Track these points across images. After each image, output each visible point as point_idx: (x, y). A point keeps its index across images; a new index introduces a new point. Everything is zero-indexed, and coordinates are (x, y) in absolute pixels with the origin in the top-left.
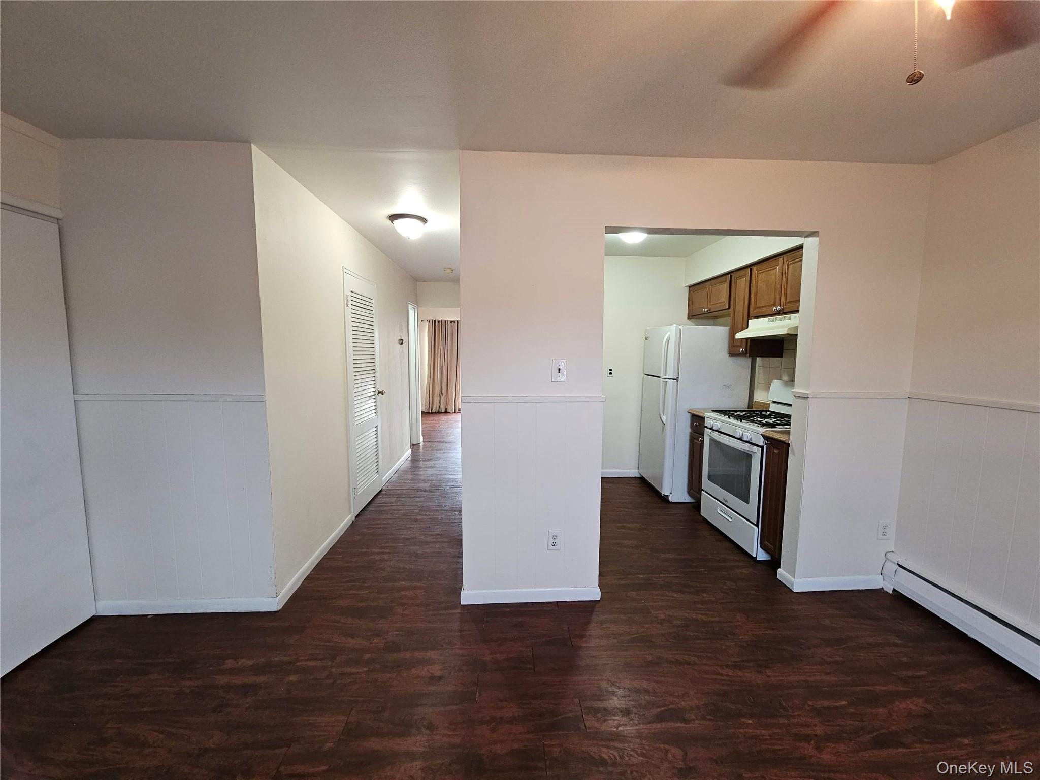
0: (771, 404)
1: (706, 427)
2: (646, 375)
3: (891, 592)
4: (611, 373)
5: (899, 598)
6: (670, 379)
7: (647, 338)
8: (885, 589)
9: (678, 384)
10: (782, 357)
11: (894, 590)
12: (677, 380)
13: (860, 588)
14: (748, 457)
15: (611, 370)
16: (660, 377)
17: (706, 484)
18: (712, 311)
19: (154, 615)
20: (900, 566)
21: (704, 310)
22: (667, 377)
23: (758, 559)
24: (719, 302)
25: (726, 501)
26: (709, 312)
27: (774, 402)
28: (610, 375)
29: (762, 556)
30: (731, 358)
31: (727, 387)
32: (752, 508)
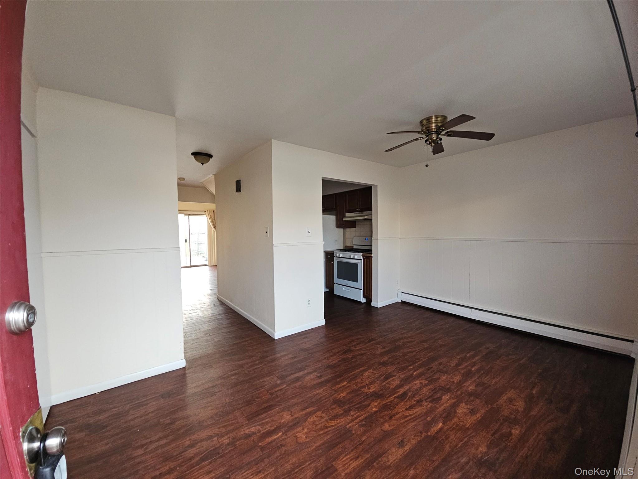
1: (334, 257)
3: (400, 302)
5: (403, 302)
8: (399, 302)
10: (356, 227)
11: (401, 301)
13: (393, 303)
14: (357, 265)
17: (336, 280)
19: (100, 392)
20: (402, 292)
23: (363, 302)
25: (347, 284)
29: (364, 300)
30: (337, 229)
31: (336, 241)
32: (360, 283)
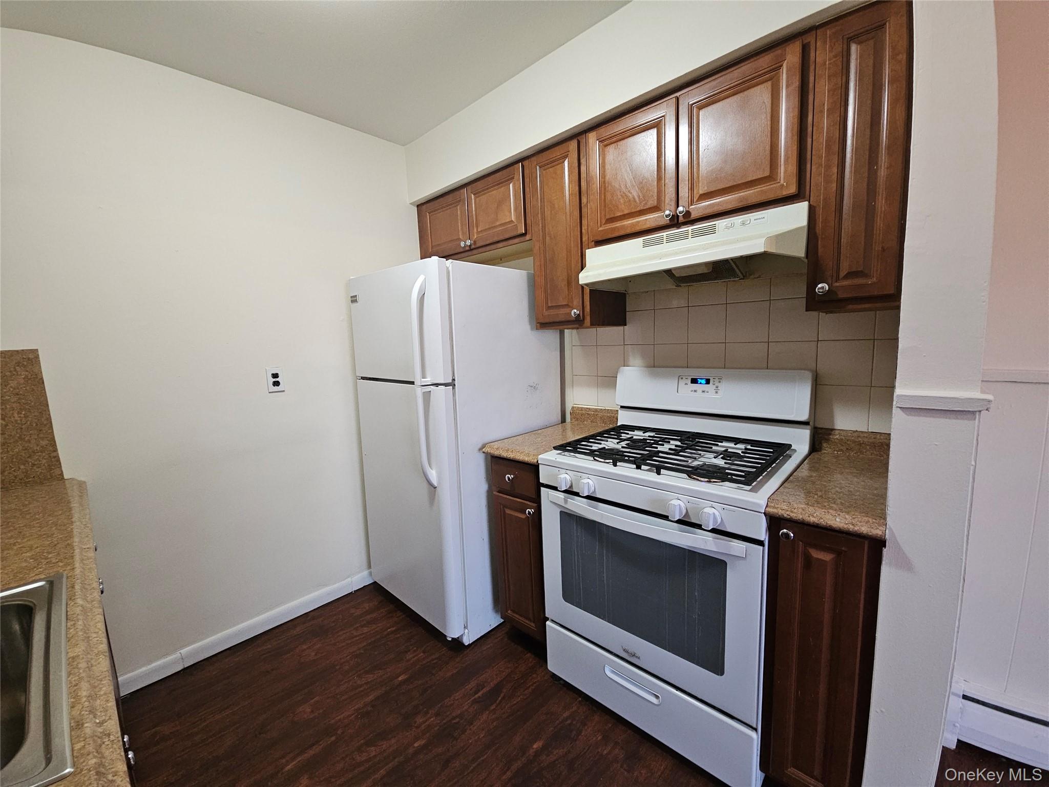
0: (619, 411)
1: (547, 486)
2: (363, 378)
4: (276, 384)
6: (437, 385)
7: (354, 300)
9: (454, 394)
10: (623, 323)
12: (452, 384)
15: (275, 376)
16: (412, 383)
18: (478, 245)
21: (462, 244)
22: (428, 380)
24: (498, 224)
26: (473, 247)
27: (622, 407)
28: (276, 389)
31: (534, 388)
